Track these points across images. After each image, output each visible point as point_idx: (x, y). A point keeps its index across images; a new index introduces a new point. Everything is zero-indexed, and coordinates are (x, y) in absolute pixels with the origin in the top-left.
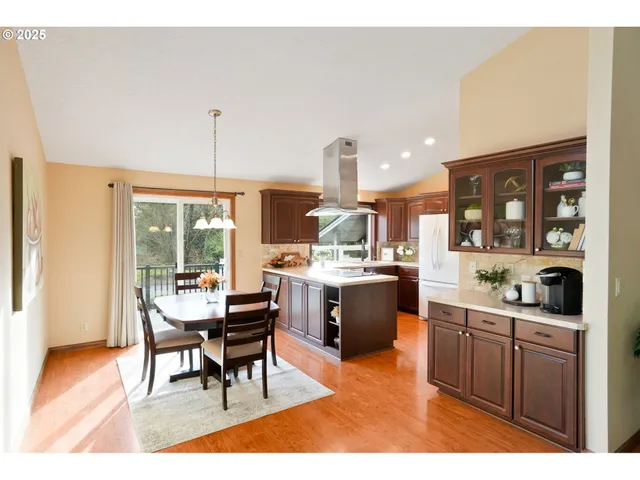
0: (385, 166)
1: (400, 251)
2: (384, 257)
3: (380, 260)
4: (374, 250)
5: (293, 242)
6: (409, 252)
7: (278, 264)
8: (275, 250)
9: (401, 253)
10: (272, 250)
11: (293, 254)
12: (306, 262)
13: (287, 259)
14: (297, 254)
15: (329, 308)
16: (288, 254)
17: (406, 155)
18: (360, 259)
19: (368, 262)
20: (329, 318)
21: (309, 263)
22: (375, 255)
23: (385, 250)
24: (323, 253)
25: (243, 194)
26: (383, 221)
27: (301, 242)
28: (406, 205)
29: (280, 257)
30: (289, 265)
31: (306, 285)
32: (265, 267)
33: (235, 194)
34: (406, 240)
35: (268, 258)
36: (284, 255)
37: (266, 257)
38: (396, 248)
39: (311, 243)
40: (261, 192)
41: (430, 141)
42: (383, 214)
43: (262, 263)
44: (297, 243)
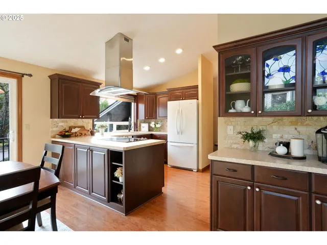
0: (147, 68)
1: (152, 125)
2: (142, 129)
3: (140, 130)
4: (136, 125)
5: (79, 118)
6: (158, 126)
7: (65, 134)
8: (63, 124)
9: (153, 126)
10: (61, 124)
11: (78, 127)
12: (89, 133)
13: (74, 131)
14: (82, 127)
15: (113, 169)
16: (75, 127)
17: (162, 60)
18: (128, 130)
19: (133, 132)
20: (112, 178)
21: (92, 134)
22: (137, 127)
23: (143, 125)
24: (102, 127)
25: (30, 75)
26: (142, 107)
27: (85, 118)
28: (156, 97)
29: (67, 129)
30: (76, 135)
31: (91, 150)
32: (54, 137)
33: (23, 75)
34: (156, 118)
35: (57, 130)
36: (71, 128)
37: (55, 129)
38: (149, 123)
39: (93, 118)
40: (49, 77)
41: (179, 51)
42: (142, 103)
43: (50, 135)
44: (82, 118)
